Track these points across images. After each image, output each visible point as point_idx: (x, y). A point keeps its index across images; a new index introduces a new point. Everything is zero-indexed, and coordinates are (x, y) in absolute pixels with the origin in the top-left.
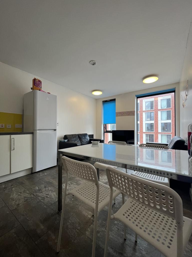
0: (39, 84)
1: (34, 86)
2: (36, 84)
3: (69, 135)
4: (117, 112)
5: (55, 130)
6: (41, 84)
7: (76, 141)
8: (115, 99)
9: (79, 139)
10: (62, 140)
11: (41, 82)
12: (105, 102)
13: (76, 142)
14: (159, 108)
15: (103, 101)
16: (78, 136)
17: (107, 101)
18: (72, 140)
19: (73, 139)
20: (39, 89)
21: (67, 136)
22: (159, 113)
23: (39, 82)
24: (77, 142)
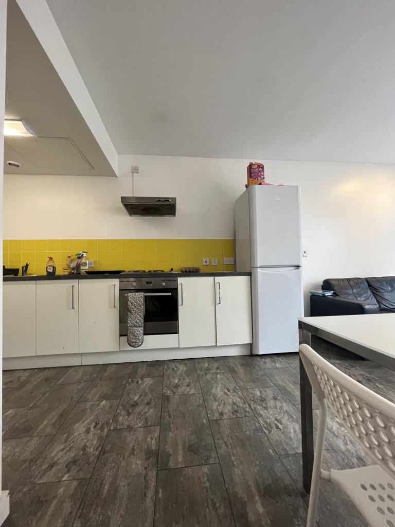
0: (260, 172)
1: (251, 179)
2: (255, 173)
3: (338, 280)
5: (298, 267)
6: (263, 171)
7: (360, 295)
9: (369, 293)
10: (317, 292)
11: (263, 167)
13: (360, 300)
16: (366, 283)
18: (348, 294)
19: (350, 291)
20: (259, 182)
21: (333, 282)
23: (258, 169)
24: (362, 299)
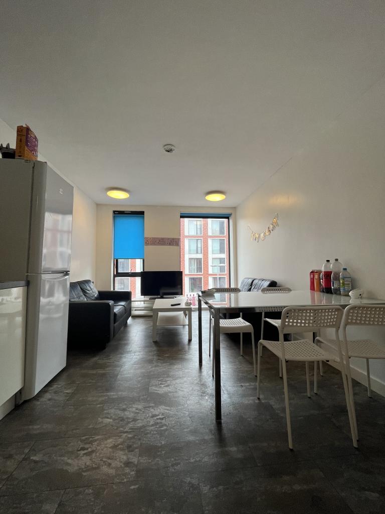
1: (26, 148)
2: (31, 143)
4: (147, 238)
8: (144, 212)
12: (118, 214)
14: (210, 234)
15: (114, 212)
17: (124, 211)
22: (210, 241)
